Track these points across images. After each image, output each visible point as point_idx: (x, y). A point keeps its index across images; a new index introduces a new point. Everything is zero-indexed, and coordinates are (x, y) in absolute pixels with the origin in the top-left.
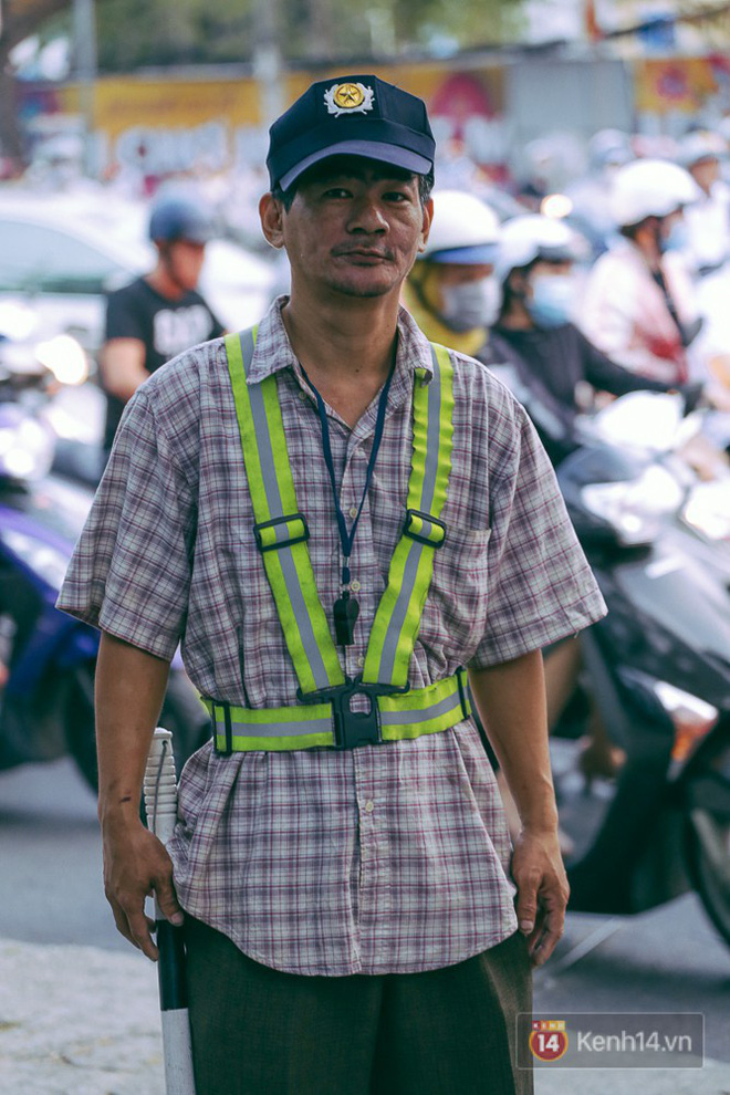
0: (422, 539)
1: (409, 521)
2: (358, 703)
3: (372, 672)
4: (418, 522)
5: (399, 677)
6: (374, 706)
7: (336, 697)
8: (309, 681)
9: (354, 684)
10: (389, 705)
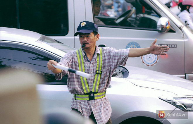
0: (98, 74)
1: (96, 72)
2: (92, 95)
3: (93, 91)
4: (97, 72)
5: (96, 91)
6: (94, 95)
7: (89, 94)
8: (85, 92)
9: (91, 92)
10: (95, 95)
